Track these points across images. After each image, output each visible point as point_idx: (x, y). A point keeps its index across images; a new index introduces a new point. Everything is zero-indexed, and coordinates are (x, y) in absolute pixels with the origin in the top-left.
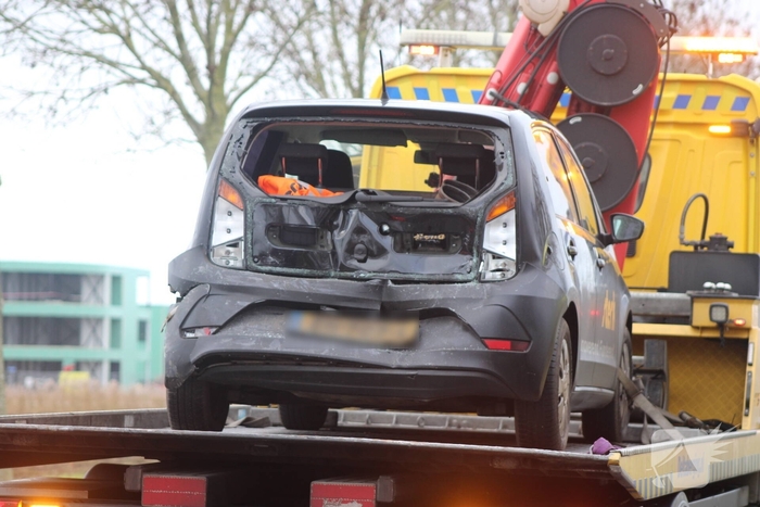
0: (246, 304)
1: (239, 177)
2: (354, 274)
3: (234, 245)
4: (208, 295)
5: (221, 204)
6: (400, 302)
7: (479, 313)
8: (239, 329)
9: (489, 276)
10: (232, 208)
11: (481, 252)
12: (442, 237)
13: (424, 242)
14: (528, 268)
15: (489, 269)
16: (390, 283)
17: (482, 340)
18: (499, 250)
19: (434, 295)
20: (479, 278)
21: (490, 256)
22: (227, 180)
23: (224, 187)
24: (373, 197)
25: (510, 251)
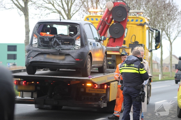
0: (38, 53)
1: (37, 33)
2: (55, 48)
3: (36, 44)
4: (32, 52)
5: (34, 37)
6: (62, 53)
7: (75, 55)
8: (37, 57)
9: (76, 49)
10: (36, 38)
11: (75, 45)
12: (69, 42)
13: (66, 43)
14: (82, 47)
15: (76, 48)
16: (61, 50)
17: (75, 59)
18: (78, 44)
19: (67, 52)
20: (75, 49)
21: (76, 45)
22: (35, 34)
23: (34, 35)
24: (58, 36)
25: (80, 45)
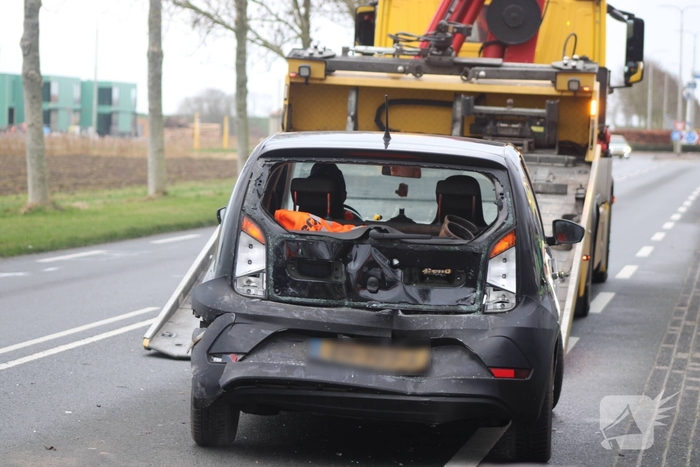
0: (270, 332)
1: (260, 213)
2: (367, 304)
3: (255, 275)
4: (234, 324)
5: (244, 238)
6: (410, 331)
7: (485, 343)
8: (264, 356)
9: (490, 308)
10: (253, 241)
11: (484, 286)
12: (448, 271)
13: (431, 276)
14: (528, 301)
15: (491, 300)
16: (400, 313)
17: (488, 369)
18: (500, 283)
19: (443, 325)
20: (483, 309)
21: (492, 289)
22: (249, 216)
23: (246, 221)
24: (386, 234)
25: (510, 284)
